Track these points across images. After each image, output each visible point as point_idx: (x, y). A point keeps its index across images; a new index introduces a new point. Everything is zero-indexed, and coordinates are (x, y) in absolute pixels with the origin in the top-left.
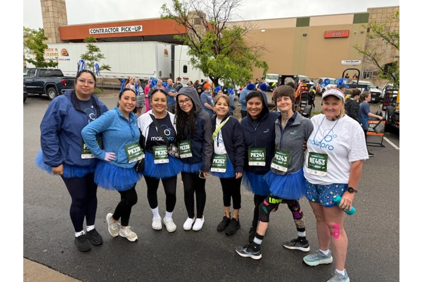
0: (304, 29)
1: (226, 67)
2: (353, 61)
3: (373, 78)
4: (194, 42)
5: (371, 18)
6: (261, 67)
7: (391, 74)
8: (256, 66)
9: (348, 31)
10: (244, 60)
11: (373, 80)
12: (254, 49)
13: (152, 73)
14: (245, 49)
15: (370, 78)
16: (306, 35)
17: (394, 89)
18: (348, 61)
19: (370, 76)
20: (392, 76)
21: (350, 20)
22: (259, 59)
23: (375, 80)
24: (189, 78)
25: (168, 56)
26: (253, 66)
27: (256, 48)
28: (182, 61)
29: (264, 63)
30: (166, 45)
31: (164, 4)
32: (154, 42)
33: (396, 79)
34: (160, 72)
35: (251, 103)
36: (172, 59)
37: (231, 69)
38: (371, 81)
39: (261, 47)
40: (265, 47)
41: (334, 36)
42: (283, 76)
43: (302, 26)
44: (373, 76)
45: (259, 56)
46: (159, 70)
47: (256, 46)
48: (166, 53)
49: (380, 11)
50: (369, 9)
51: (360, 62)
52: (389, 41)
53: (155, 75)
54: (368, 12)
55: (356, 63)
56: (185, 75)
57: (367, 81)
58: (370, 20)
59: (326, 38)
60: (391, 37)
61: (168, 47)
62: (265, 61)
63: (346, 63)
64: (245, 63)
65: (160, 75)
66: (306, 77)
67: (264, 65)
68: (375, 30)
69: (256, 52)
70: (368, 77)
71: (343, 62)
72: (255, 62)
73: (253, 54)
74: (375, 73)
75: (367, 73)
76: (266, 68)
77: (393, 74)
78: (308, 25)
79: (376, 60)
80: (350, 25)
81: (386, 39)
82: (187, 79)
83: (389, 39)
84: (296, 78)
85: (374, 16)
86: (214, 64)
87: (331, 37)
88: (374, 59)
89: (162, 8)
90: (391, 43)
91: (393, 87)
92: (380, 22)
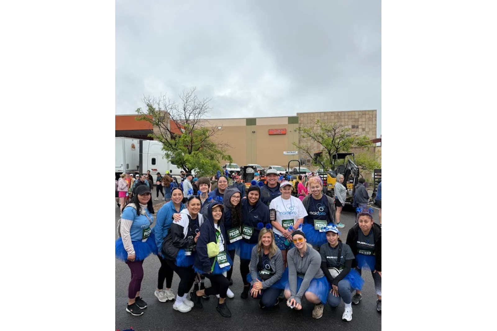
0: (252, 128)
1: (201, 162)
2: (292, 152)
3: (308, 164)
4: (168, 140)
5: (300, 120)
6: (227, 160)
7: (320, 163)
8: (223, 159)
9: (285, 130)
10: (212, 154)
11: (308, 166)
12: (220, 146)
13: (120, 166)
14: (212, 145)
15: (306, 164)
16: (255, 132)
17: (324, 174)
18: (288, 152)
19: (305, 163)
20: (321, 164)
21: (286, 122)
22: (225, 154)
23: (309, 166)
24: (158, 169)
25: (135, 150)
26: (220, 159)
27: (221, 145)
28: (150, 154)
29: (229, 157)
30: (133, 140)
31: (139, 108)
32: (122, 137)
33: (324, 167)
34: (128, 165)
35: (252, 194)
36: (140, 152)
37: (206, 163)
38: (307, 167)
39: (225, 144)
40: (229, 144)
41: (276, 133)
42: (245, 167)
43: (251, 125)
44: (307, 163)
45: (225, 151)
46: (127, 163)
47: (221, 143)
48: (133, 147)
49: (306, 115)
50: (298, 114)
51: (297, 152)
52: (316, 139)
53: (122, 167)
54: (298, 116)
55: (294, 153)
56: (154, 167)
57: (304, 167)
58: (299, 122)
59: (269, 135)
60: (316, 136)
61: (136, 142)
62: (230, 155)
63: (287, 153)
64: (213, 156)
65: (128, 167)
66: (259, 165)
67: (229, 159)
68: (305, 132)
69: (222, 148)
70: (304, 164)
71: (285, 153)
72: (222, 156)
73: (220, 149)
74: (309, 161)
75: (303, 161)
76: (231, 161)
77: (322, 163)
78: (255, 124)
79: (309, 153)
80: (286, 125)
81: (314, 138)
82: (156, 170)
83: (316, 138)
84: (255, 168)
85: (302, 119)
86: (191, 160)
87: (273, 134)
88: (307, 152)
89: (136, 111)
90: (317, 141)
91: (323, 172)
92: (306, 123)
